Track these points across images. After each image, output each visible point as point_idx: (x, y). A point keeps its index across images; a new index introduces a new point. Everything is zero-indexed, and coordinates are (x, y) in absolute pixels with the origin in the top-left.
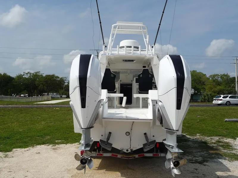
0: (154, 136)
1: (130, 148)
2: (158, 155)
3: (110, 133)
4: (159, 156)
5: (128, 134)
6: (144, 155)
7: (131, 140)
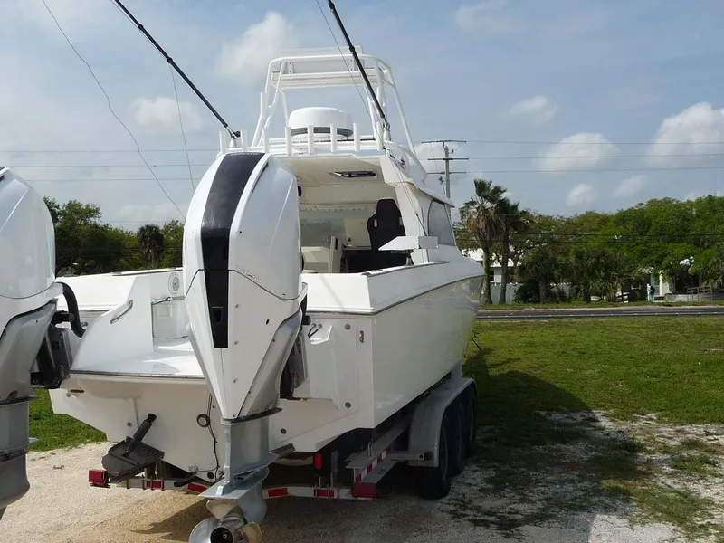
0: (283, 431)
1: (218, 466)
2: (332, 493)
3: (152, 418)
4: (335, 497)
5: (203, 421)
6: (284, 492)
7: (215, 442)
